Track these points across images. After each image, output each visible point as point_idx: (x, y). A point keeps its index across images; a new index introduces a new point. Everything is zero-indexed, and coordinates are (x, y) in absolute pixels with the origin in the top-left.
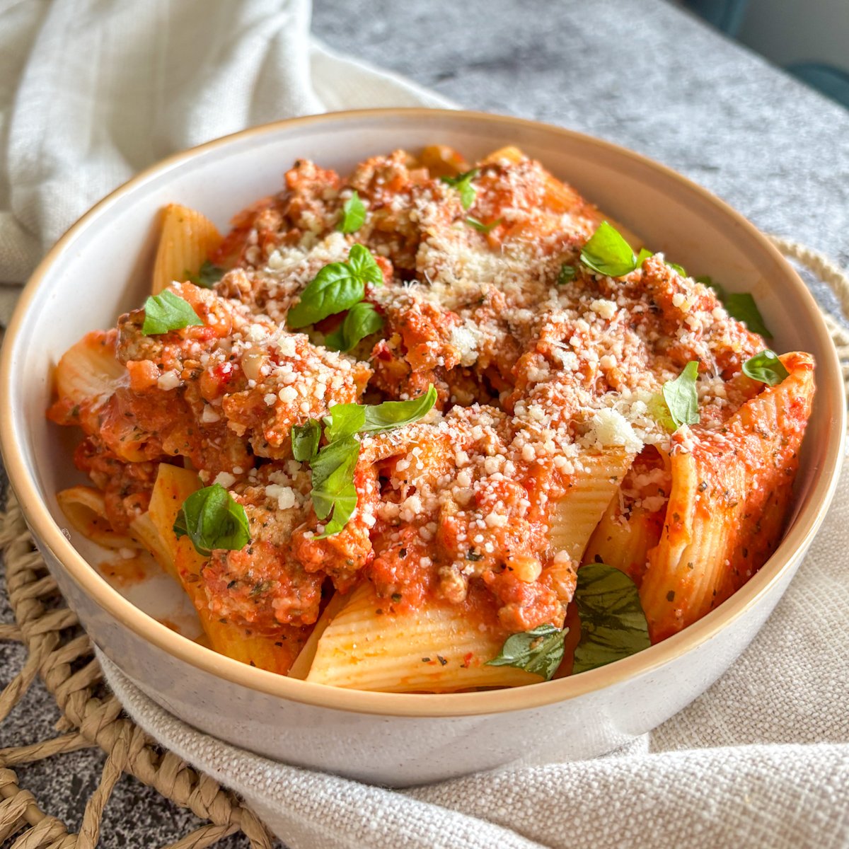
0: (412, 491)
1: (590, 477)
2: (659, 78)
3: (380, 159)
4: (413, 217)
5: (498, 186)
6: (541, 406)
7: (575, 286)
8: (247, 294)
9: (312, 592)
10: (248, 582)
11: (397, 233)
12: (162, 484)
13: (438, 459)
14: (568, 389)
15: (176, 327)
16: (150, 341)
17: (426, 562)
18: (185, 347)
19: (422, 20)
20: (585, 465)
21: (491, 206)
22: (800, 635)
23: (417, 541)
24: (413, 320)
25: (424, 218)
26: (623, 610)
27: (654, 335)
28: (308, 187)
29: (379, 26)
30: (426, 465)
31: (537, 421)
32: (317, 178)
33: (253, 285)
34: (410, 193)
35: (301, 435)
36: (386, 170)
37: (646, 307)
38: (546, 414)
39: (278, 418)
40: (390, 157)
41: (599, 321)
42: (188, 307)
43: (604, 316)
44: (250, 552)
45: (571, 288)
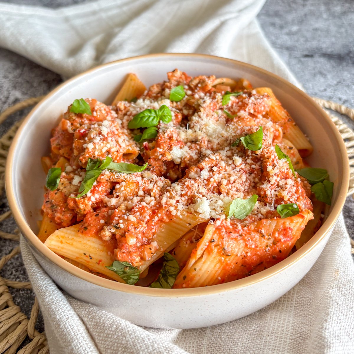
0: (117, 196)
1: (181, 219)
3: (204, 77)
4: (199, 102)
5: (244, 101)
6: (181, 187)
7: (237, 149)
8: (122, 111)
9: (69, 215)
10: (51, 203)
11: (194, 107)
12: (59, 164)
13: (131, 190)
14: (196, 185)
15: (81, 112)
16: (73, 115)
17: (102, 221)
18: (83, 121)
19: (316, 30)
20: (181, 214)
21: (238, 108)
22: (258, 329)
23: (105, 214)
24: (160, 138)
25: (203, 104)
26: (172, 275)
27: (257, 180)
28: (175, 80)
29: (295, 28)
30: (125, 190)
31: (176, 191)
32: (180, 78)
33: (125, 108)
35: (92, 162)
36: (202, 82)
37: (258, 167)
38: (181, 190)
39: (85, 153)
40: (209, 77)
41: (232, 165)
42: (89, 107)
43: (235, 164)
44: (56, 194)
45: (235, 149)
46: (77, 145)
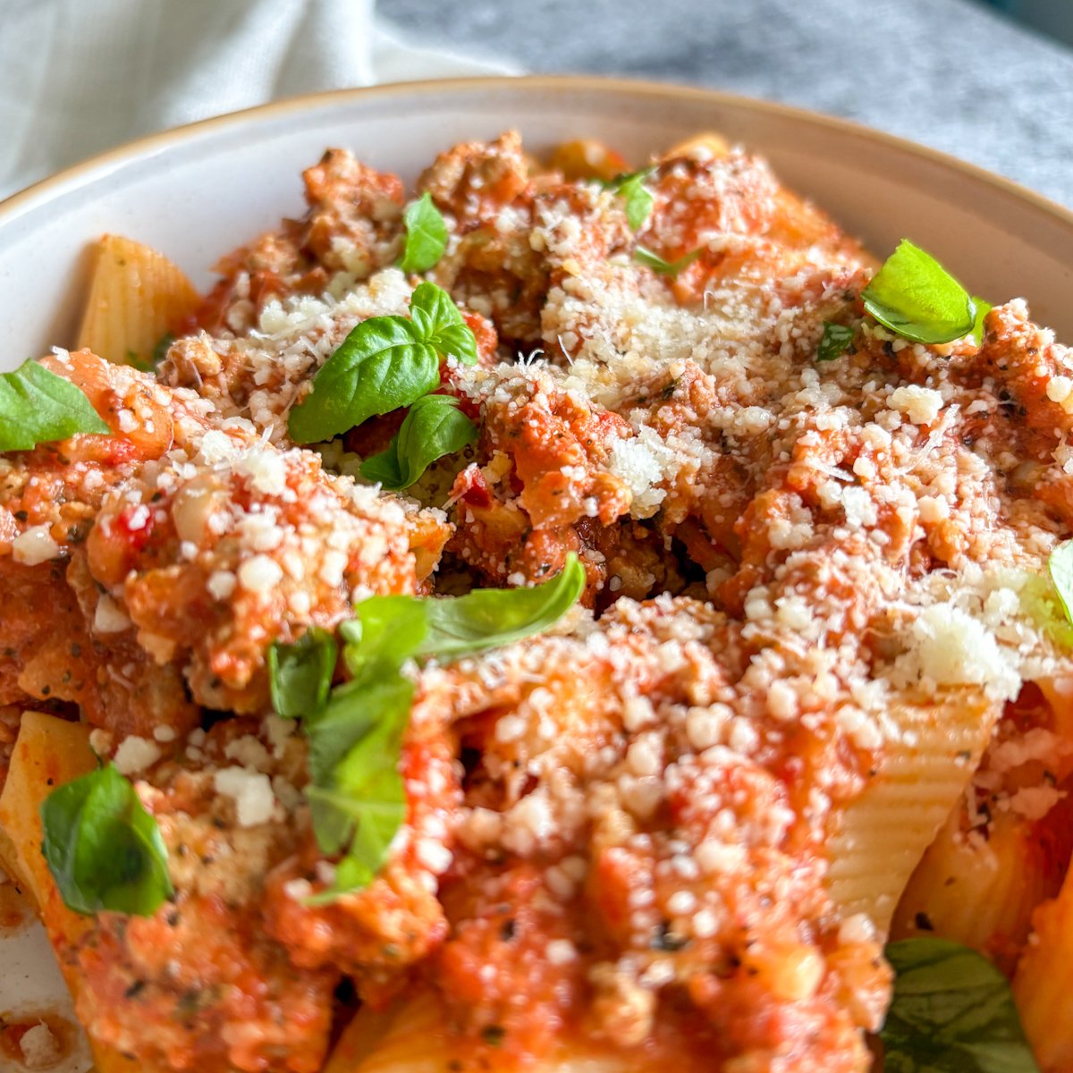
0: (532, 784)
1: (913, 752)
2: (919, 84)
3: (477, 146)
4: (535, 242)
5: (691, 192)
6: (803, 600)
7: (851, 364)
8: (214, 379)
9: (310, 1007)
10: (169, 986)
11: (506, 274)
12: (25, 755)
13: (587, 716)
14: (859, 563)
15: (52, 437)
16: (3, 465)
17: (561, 952)
18: (73, 477)
20: (905, 726)
21: (680, 228)
23: (541, 903)
24: (534, 423)
25: (556, 242)
26: (982, 1034)
27: (1009, 459)
28: (346, 197)
30: (561, 728)
31: (797, 631)
32: (362, 182)
33: (225, 362)
34: (531, 206)
35: (291, 661)
36: (487, 164)
37: (994, 402)
38: (815, 616)
39: (240, 626)
40: (497, 143)
41: (907, 428)
42: (79, 397)
43: (916, 419)
44: (173, 921)
45: (845, 368)
46: (151, 604)
